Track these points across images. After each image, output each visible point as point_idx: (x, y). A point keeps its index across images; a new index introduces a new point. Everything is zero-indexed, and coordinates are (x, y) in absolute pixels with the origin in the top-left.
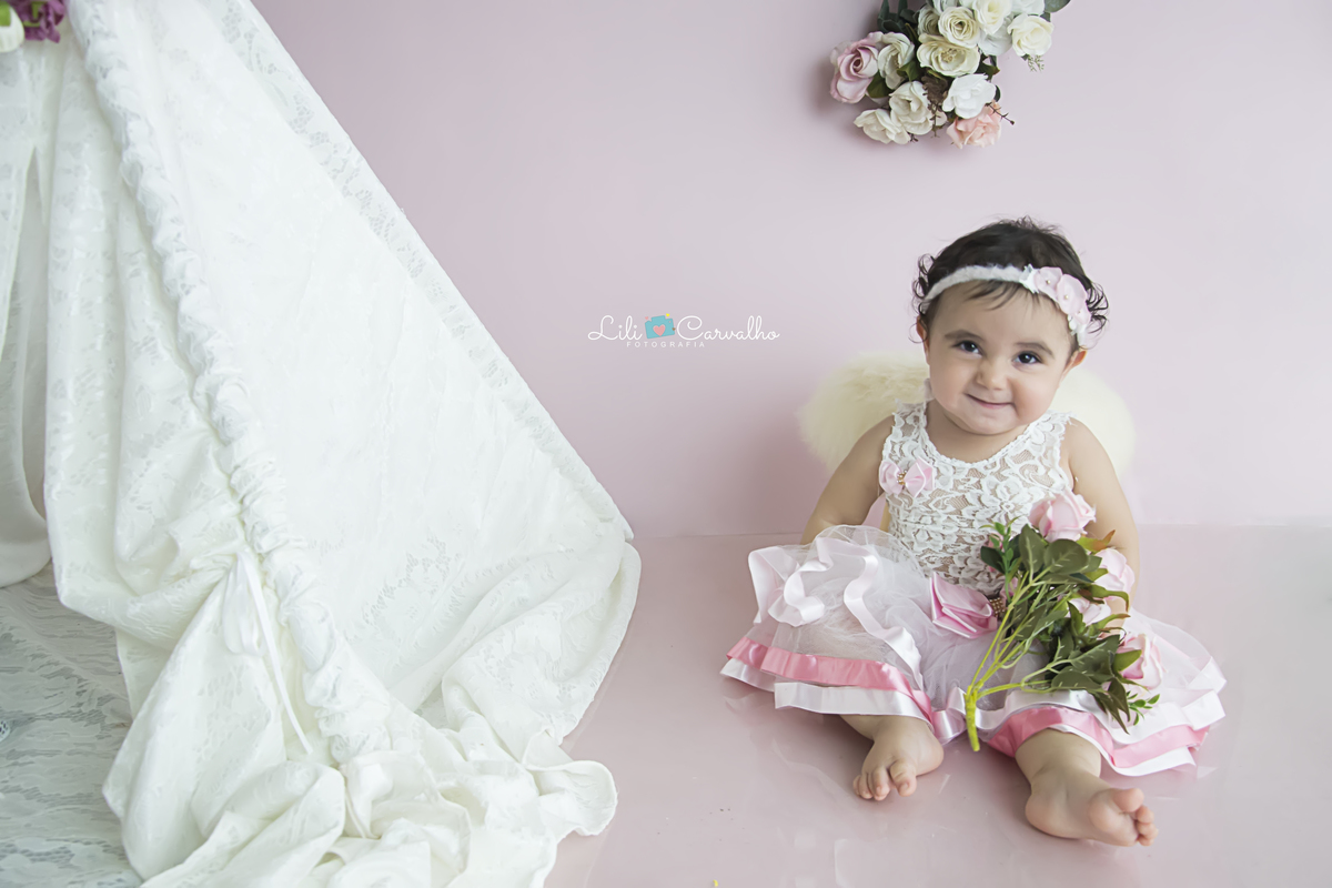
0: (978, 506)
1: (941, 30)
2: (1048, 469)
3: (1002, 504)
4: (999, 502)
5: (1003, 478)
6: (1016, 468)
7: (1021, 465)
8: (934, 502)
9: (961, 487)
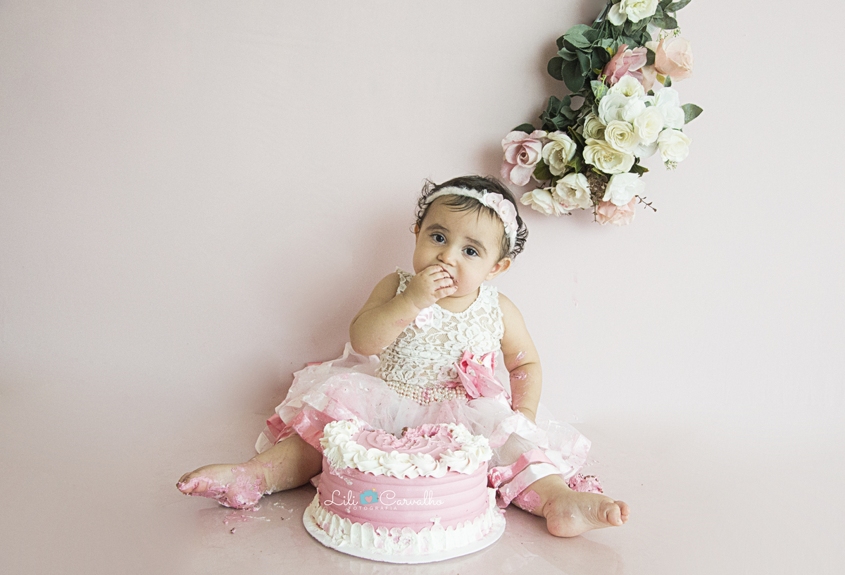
1: (606, 137)
2: (494, 321)
3: (469, 340)
5: (471, 325)
6: (477, 319)
7: (480, 317)
8: (429, 336)
9: (446, 328)
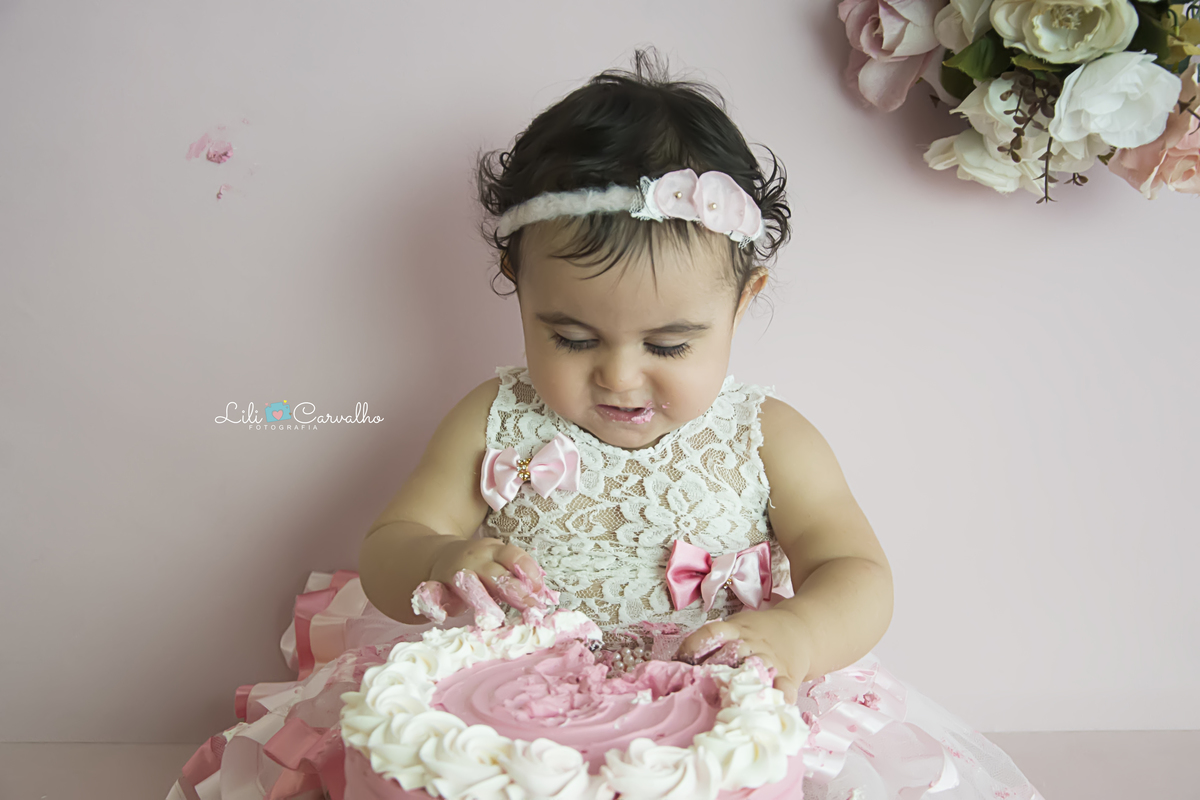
0: (641, 523)
3: (678, 519)
4: (674, 517)
7: (702, 452)
